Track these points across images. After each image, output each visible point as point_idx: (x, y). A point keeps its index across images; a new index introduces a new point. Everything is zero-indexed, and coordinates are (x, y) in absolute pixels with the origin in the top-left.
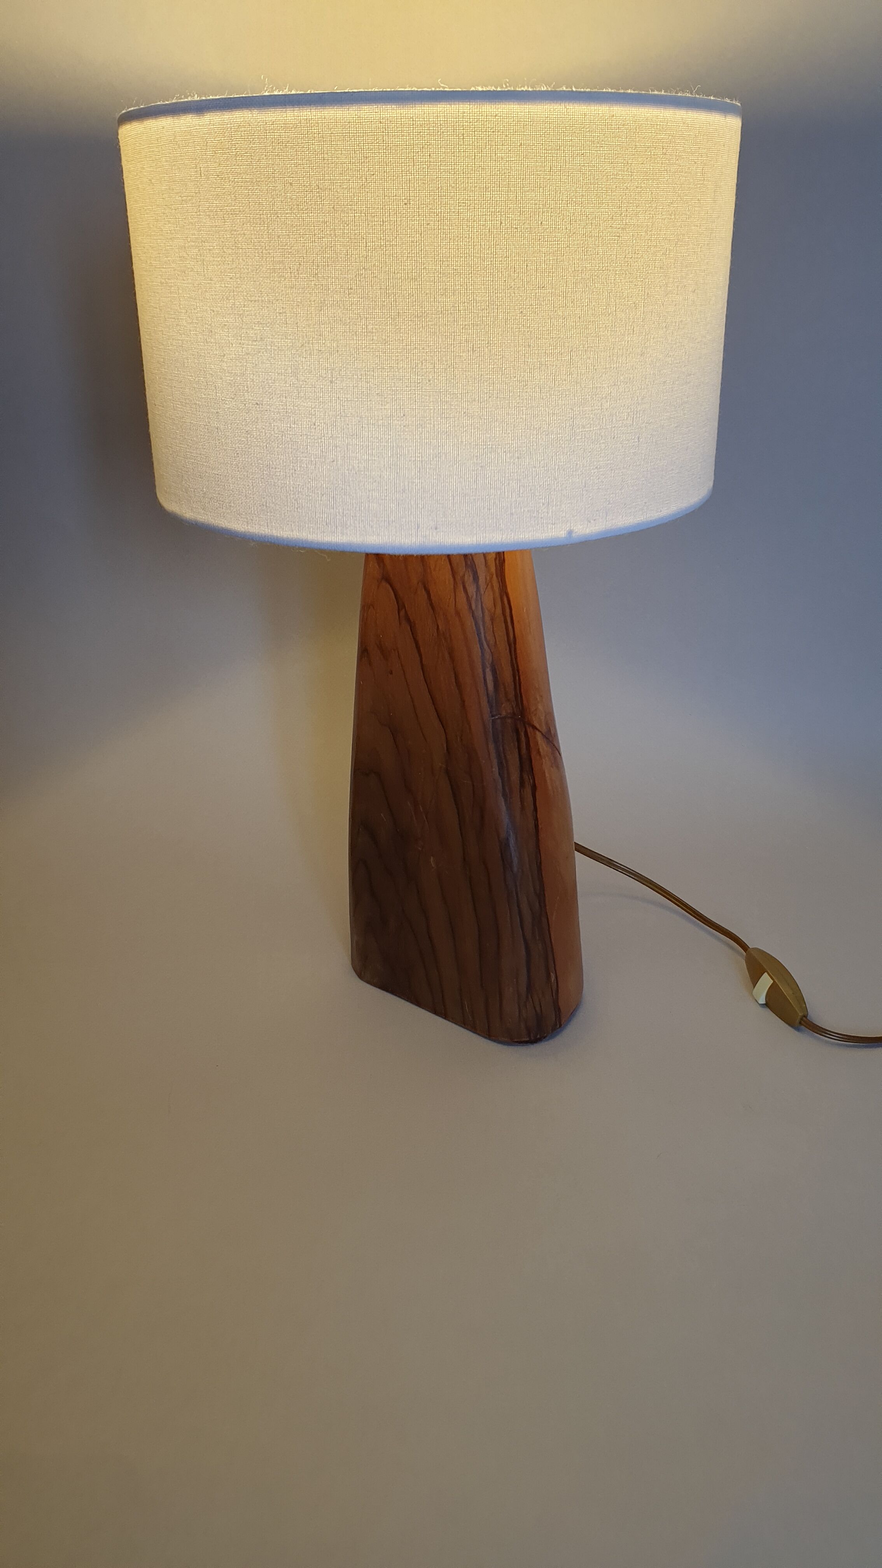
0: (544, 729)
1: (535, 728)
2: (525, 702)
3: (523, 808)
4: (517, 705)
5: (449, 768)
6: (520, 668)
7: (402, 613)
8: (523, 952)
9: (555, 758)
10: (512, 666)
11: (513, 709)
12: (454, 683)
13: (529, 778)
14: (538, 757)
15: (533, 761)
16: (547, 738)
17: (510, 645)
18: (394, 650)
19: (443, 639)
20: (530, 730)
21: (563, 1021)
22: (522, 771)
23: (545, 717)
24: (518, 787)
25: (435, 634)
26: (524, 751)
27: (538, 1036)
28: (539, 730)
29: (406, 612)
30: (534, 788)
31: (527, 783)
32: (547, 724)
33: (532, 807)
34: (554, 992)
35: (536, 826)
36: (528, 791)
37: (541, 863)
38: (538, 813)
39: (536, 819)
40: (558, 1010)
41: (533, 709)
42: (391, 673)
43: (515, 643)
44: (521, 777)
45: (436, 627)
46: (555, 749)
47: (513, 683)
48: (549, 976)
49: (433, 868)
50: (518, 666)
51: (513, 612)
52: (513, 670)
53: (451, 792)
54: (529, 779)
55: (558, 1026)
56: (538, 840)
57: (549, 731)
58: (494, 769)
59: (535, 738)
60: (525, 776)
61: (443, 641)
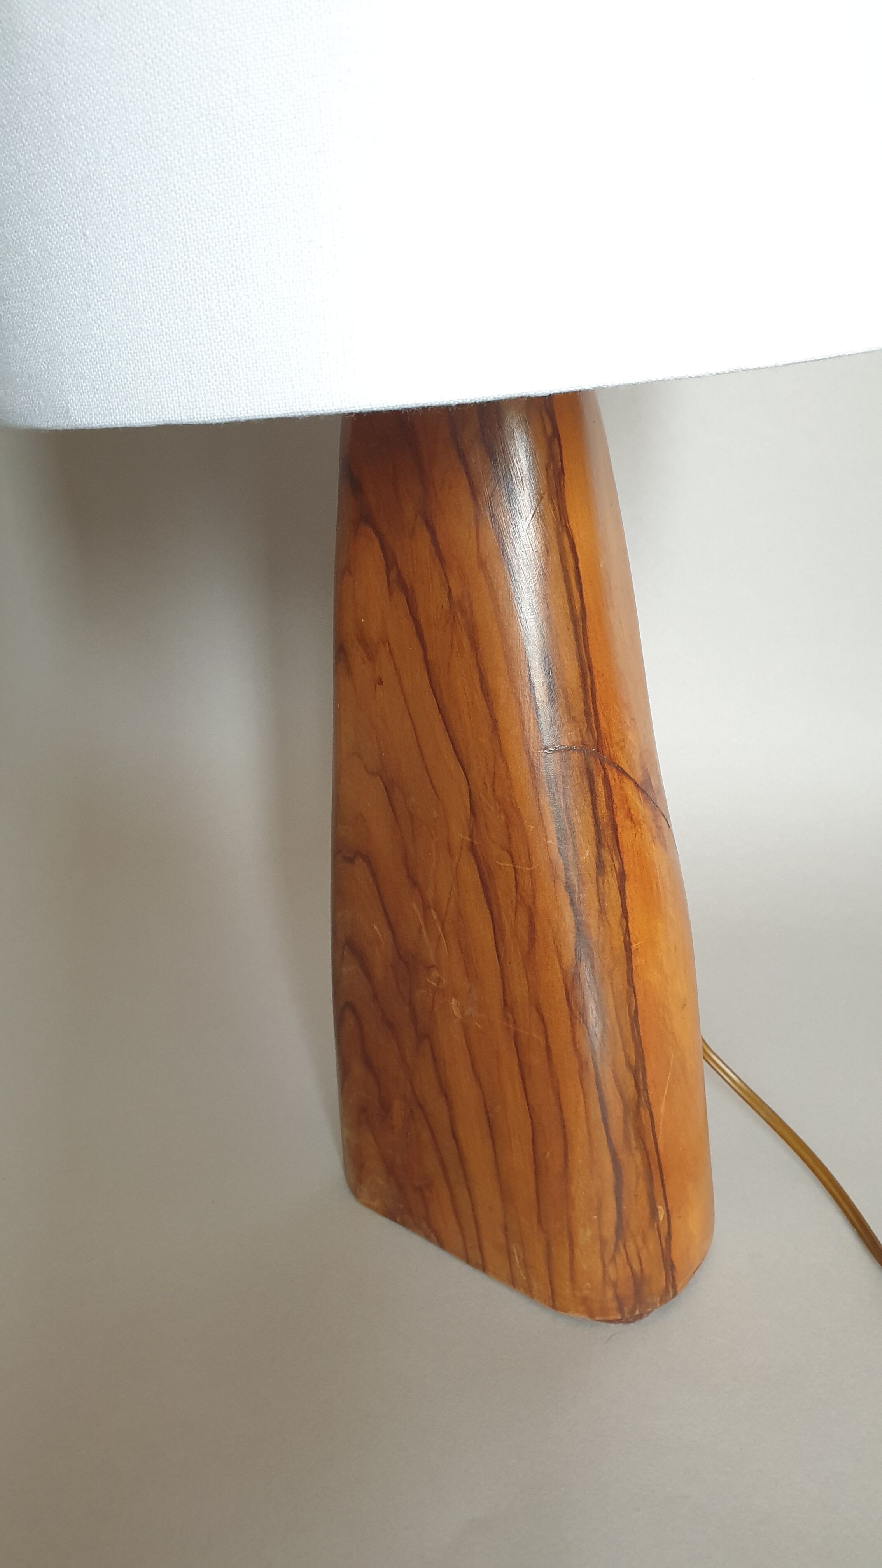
0: (638, 776)
1: (621, 771)
2: (603, 724)
3: (602, 911)
4: (589, 728)
5: (475, 843)
6: (594, 664)
7: (393, 575)
8: (609, 1168)
9: (659, 828)
10: (580, 659)
11: (582, 736)
12: (480, 692)
13: (612, 859)
14: (628, 822)
15: (620, 830)
16: (644, 792)
17: (575, 622)
18: (383, 643)
19: (459, 613)
20: (613, 774)
21: (678, 1289)
22: (599, 844)
23: (641, 755)
24: (593, 872)
25: (446, 606)
26: (603, 811)
27: (637, 1313)
28: (629, 777)
29: (399, 574)
30: (622, 877)
31: (608, 869)
32: (643, 767)
33: (619, 911)
34: (663, 1241)
35: (628, 945)
36: (611, 880)
37: (636, 1012)
38: (630, 919)
39: (627, 933)
40: (669, 1266)
41: (617, 738)
42: (380, 682)
43: (584, 619)
44: (599, 857)
45: (447, 593)
46: (659, 813)
47: (581, 690)
48: (654, 1213)
49: (456, 1017)
50: (589, 659)
51: (580, 565)
52: (582, 666)
53: (480, 883)
54: (613, 861)
55: (672, 1294)
56: (630, 970)
57: (648, 781)
58: (549, 842)
59: (622, 788)
60: (606, 856)
61: (459, 616)
